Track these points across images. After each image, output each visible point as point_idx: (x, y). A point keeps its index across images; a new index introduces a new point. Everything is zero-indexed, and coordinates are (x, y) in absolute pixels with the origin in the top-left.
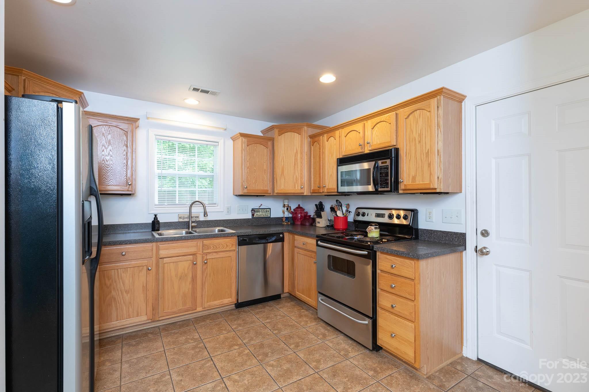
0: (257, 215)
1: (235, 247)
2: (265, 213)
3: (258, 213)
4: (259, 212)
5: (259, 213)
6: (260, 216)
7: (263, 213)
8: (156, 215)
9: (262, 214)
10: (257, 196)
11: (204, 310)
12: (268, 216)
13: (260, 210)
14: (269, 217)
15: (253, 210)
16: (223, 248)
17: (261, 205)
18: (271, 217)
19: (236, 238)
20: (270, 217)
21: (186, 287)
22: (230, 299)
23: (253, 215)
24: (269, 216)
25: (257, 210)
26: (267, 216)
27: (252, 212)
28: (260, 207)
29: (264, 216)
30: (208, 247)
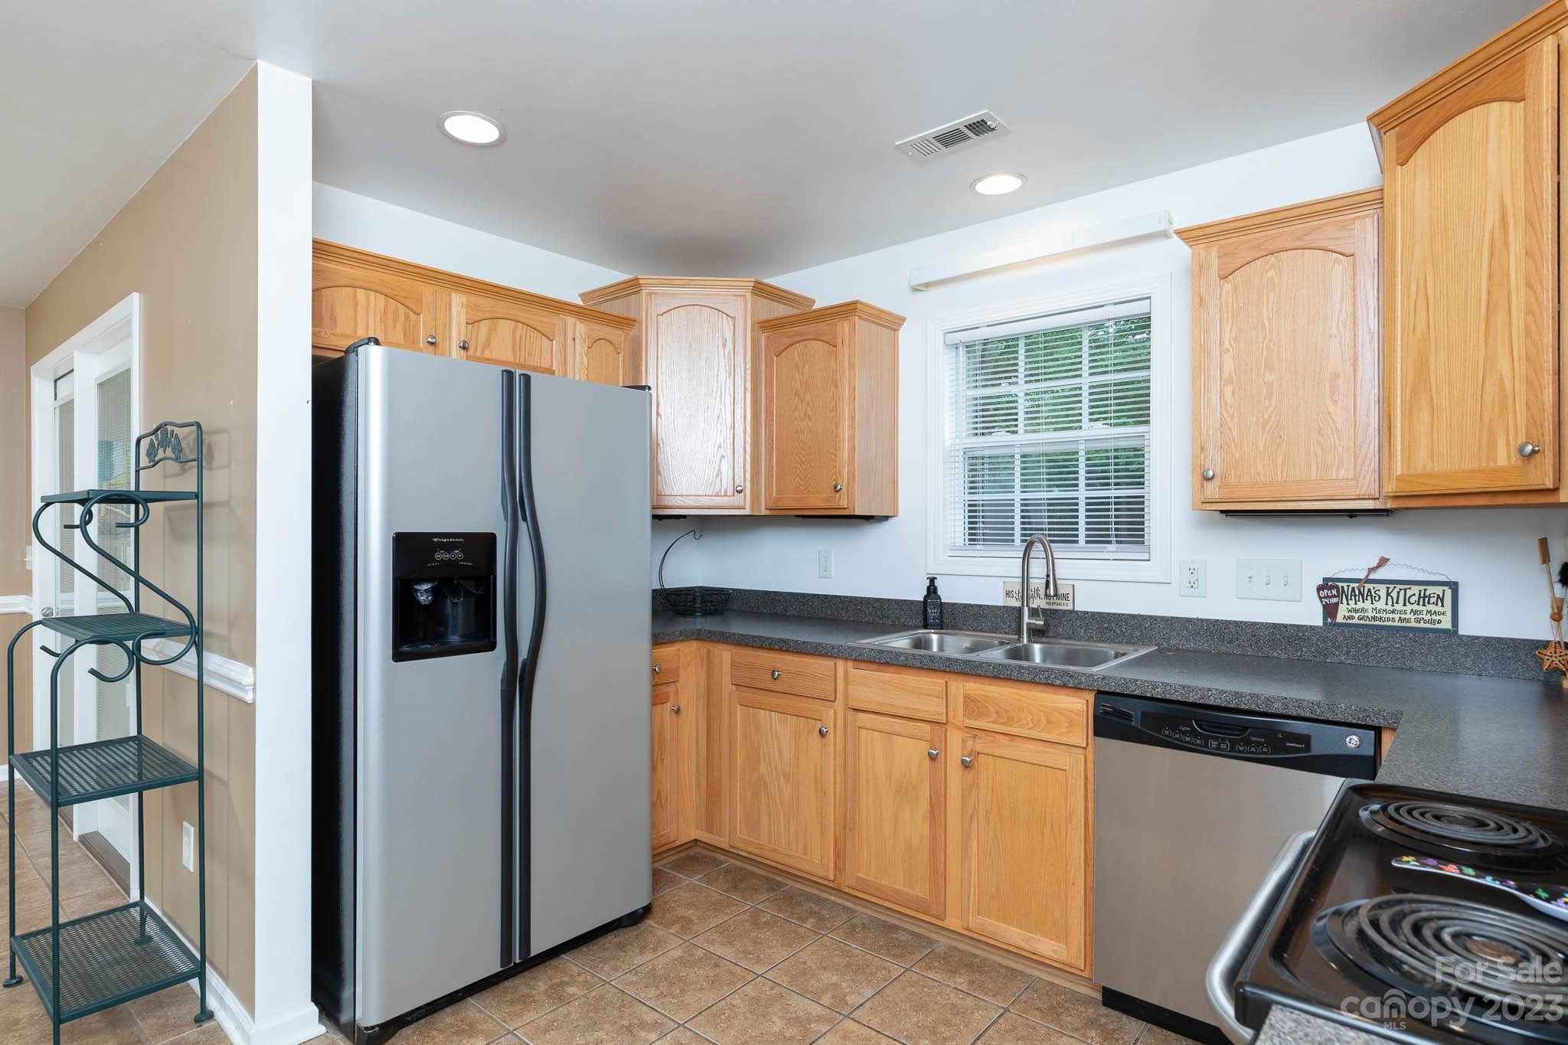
0: (1356, 611)
1: (1081, 733)
2: (1415, 607)
3: (1360, 605)
4: (1373, 597)
5: (1367, 604)
6: (1374, 618)
7: (1399, 607)
8: (932, 580)
9: (1389, 608)
10: (1352, 514)
11: (962, 932)
12: (1437, 626)
13: (1378, 586)
14: (1445, 631)
15: (1327, 585)
16: (1032, 725)
17: (1383, 561)
18: (1463, 631)
19: (1091, 697)
20: (1453, 632)
21: (915, 826)
22: (1060, 947)
23: (1330, 611)
24: (1446, 623)
25: (1356, 585)
26: (1433, 622)
27: (1323, 593)
28: (1371, 570)
29: (1408, 621)
30: (978, 708)
